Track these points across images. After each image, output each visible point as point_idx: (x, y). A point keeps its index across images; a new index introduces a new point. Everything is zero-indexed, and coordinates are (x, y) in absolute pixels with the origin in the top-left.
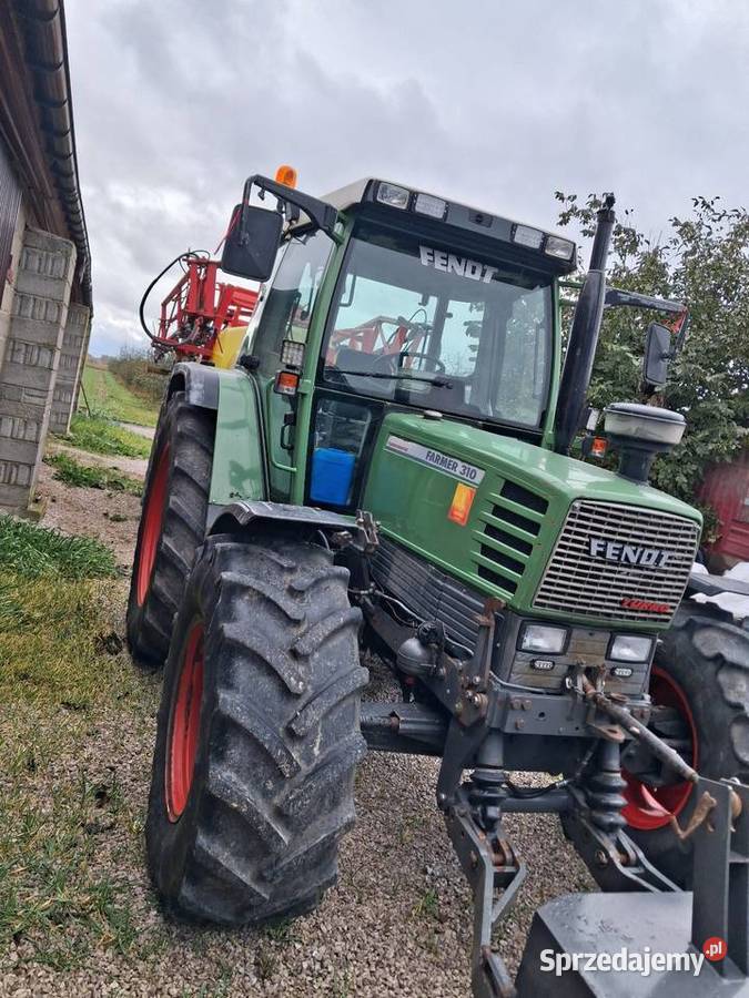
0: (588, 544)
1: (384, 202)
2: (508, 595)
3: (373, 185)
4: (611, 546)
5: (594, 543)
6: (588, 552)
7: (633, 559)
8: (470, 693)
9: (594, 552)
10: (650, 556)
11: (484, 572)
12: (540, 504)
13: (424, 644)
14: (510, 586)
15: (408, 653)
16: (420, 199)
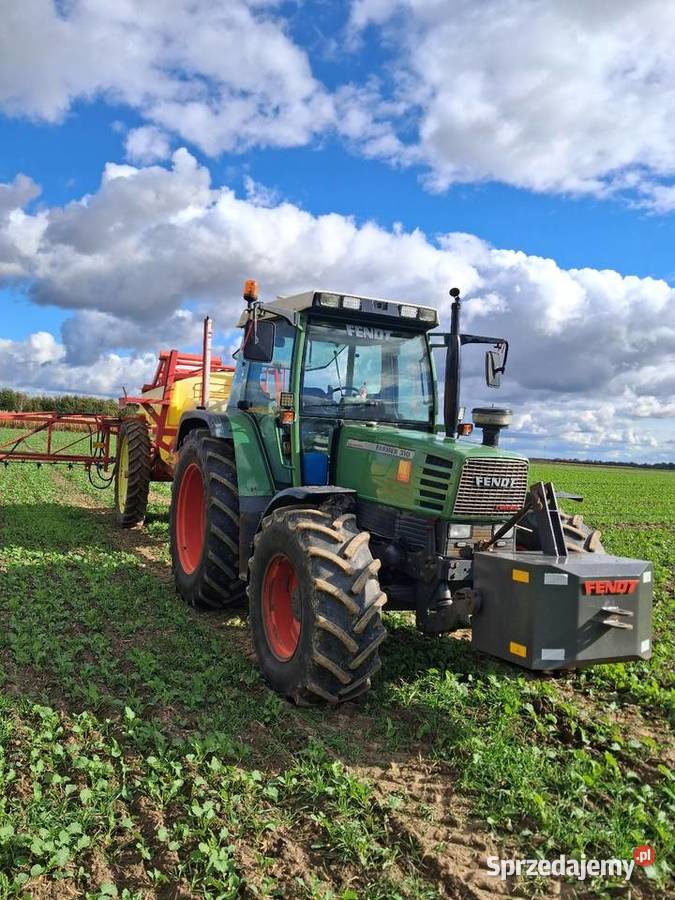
0: (475, 480)
1: (325, 304)
2: (439, 512)
3: (317, 296)
4: (486, 479)
5: (477, 478)
6: (475, 484)
7: (497, 485)
8: (427, 566)
9: (478, 483)
10: (505, 482)
11: (423, 504)
12: (449, 464)
13: (396, 546)
14: (440, 508)
15: (388, 553)
16: (345, 299)
